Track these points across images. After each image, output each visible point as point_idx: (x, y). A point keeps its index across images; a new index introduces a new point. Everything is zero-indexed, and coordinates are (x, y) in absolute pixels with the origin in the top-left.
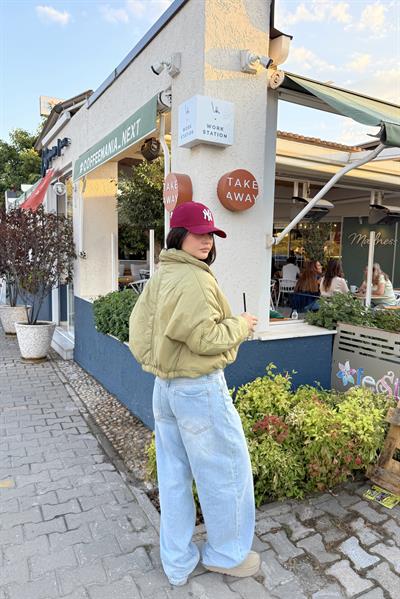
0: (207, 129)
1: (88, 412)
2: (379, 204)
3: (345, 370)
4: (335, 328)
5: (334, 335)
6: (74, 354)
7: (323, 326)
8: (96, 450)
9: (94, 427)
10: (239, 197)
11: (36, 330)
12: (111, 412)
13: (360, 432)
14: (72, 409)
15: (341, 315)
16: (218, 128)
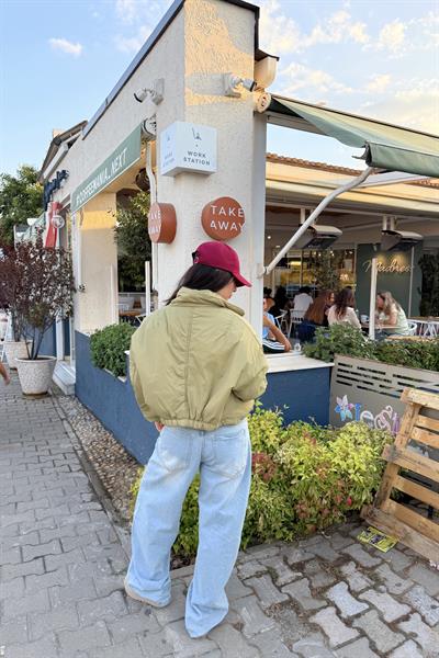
0: (188, 156)
1: (82, 449)
2: (392, 229)
3: (343, 405)
4: (332, 361)
5: (331, 367)
6: (76, 389)
7: (319, 358)
8: (86, 488)
9: (86, 465)
10: (224, 226)
11: (35, 366)
12: (105, 449)
13: (351, 471)
14: (66, 447)
15: (338, 346)
16: (200, 155)
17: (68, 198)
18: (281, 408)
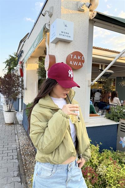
0: (61, 33)
1: (19, 148)
3: (123, 141)
4: (118, 121)
5: (118, 124)
6: (22, 122)
7: (113, 120)
8: (16, 169)
10: (75, 63)
11: (10, 114)
12: (28, 149)
14: (14, 146)
15: (121, 115)
16: (66, 33)
17: (23, 60)
18: (99, 144)
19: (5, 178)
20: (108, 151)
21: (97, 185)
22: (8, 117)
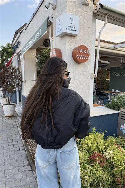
0: (68, 28)
3: (124, 128)
4: (119, 110)
5: (118, 113)
7: (114, 109)
10: (82, 57)
15: (121, 105)
16: (73, 27)
18: (104, 131)
19: (16, 168)
20: (111, 138)
21: (105, 167)
22: (7, 110)
